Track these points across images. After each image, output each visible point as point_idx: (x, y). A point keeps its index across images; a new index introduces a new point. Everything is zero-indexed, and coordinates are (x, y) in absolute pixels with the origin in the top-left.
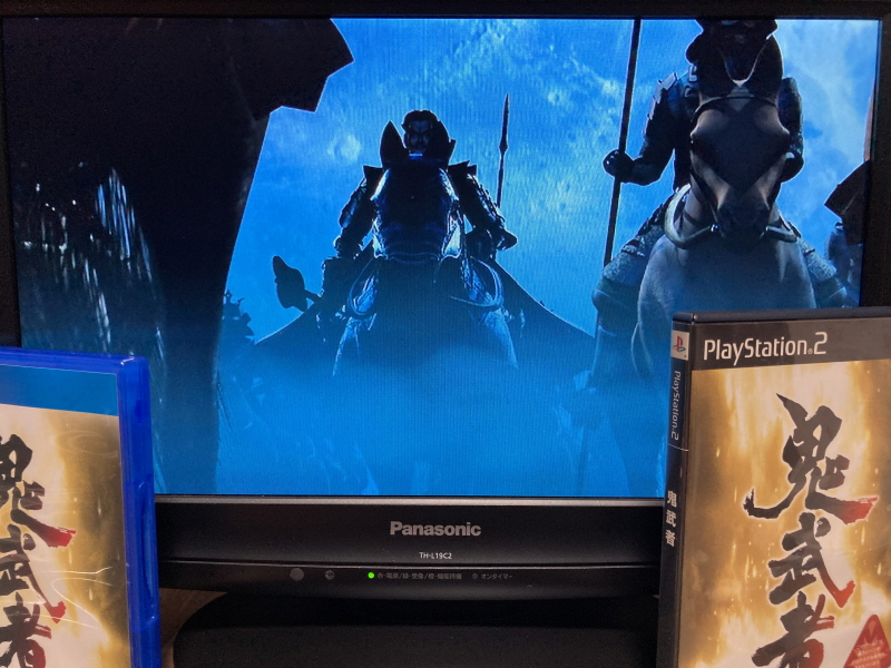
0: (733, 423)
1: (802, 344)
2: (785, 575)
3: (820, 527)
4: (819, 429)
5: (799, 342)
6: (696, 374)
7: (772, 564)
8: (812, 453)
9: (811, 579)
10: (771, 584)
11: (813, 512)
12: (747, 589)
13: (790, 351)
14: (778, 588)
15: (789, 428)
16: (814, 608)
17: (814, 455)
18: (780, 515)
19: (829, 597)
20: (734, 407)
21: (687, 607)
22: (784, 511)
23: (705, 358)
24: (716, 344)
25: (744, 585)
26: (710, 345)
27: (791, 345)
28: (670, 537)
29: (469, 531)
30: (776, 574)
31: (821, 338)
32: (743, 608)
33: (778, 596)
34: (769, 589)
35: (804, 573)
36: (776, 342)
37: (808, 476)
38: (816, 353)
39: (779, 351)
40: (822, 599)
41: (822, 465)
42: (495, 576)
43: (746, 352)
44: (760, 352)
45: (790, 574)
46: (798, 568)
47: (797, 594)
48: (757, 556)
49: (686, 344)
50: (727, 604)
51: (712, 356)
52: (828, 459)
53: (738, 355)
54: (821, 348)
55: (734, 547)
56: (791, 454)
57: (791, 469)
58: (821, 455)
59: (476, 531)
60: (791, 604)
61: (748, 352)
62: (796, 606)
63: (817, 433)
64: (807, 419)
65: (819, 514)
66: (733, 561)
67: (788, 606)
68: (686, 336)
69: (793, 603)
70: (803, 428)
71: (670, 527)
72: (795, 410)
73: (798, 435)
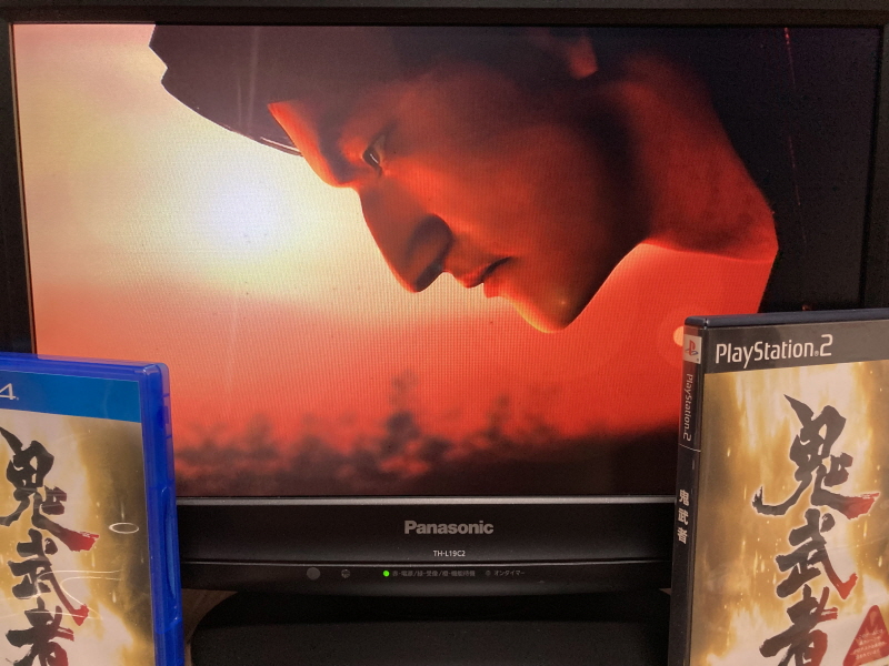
0: (743, 423)
1: (809, 347)
2: (791, 569)
3: (825, 522)
4: (824, 428)
5: (806, 344)
6: (707, 377)
7: (780, 559)
8: (817, 451)
9: (816, 572)
10: (779, 578)
11: (818, 508)
12: (755, 582)
13: (798, 353)
14: (785, 582)
15: (796, 428)
16: (819, 600)
17: (820, 453)
18: (787, 512)
19: (833, 589)
20: (744, 408)
21: (698, 603)
22: (791, 508)
23: (717, 362)
24: (727, 348)
25: (753, 579)
26: (722, 349)
27: (798, 348)
28: (682, 535)
29: (482, 529)
30: (783, 568)
31: (827, 340)
32: (752, 602)
33: (785, 589)
34: (776, 582)
35: (809, 567)
36: (784, 345)
37: (814, 474)
38: (822, 354)
39: (786, 354)
40: (826, 591)
41: (827, 462)
42: (507, 573)
43: (755, 354)
44: (769, 355)
45: (796, 568)
46: (804, 563)
47: (803, 587)
48: (765, 551)
49: (699, 348)
50: (737, 598)
51: (724, 359)
52: (833, 457)
53: (748, 358)
54: (826, 350)
55: (744, 543)
56: (797, 452)
57: (797, 467)
58: (826, 453)
59: (489, 529)
60: (797, 597)
61: (758, 355)
62: (801, 598)
63: (823, 432)
64: (813, 418)
65: (824, 510)
66: (742, 557)
67: (794, 598)
68: (698, 341)
69: (798, 596)
70: (810, 428)
71: (682, 525)
72: (802, 410)
73: (805, 434)
